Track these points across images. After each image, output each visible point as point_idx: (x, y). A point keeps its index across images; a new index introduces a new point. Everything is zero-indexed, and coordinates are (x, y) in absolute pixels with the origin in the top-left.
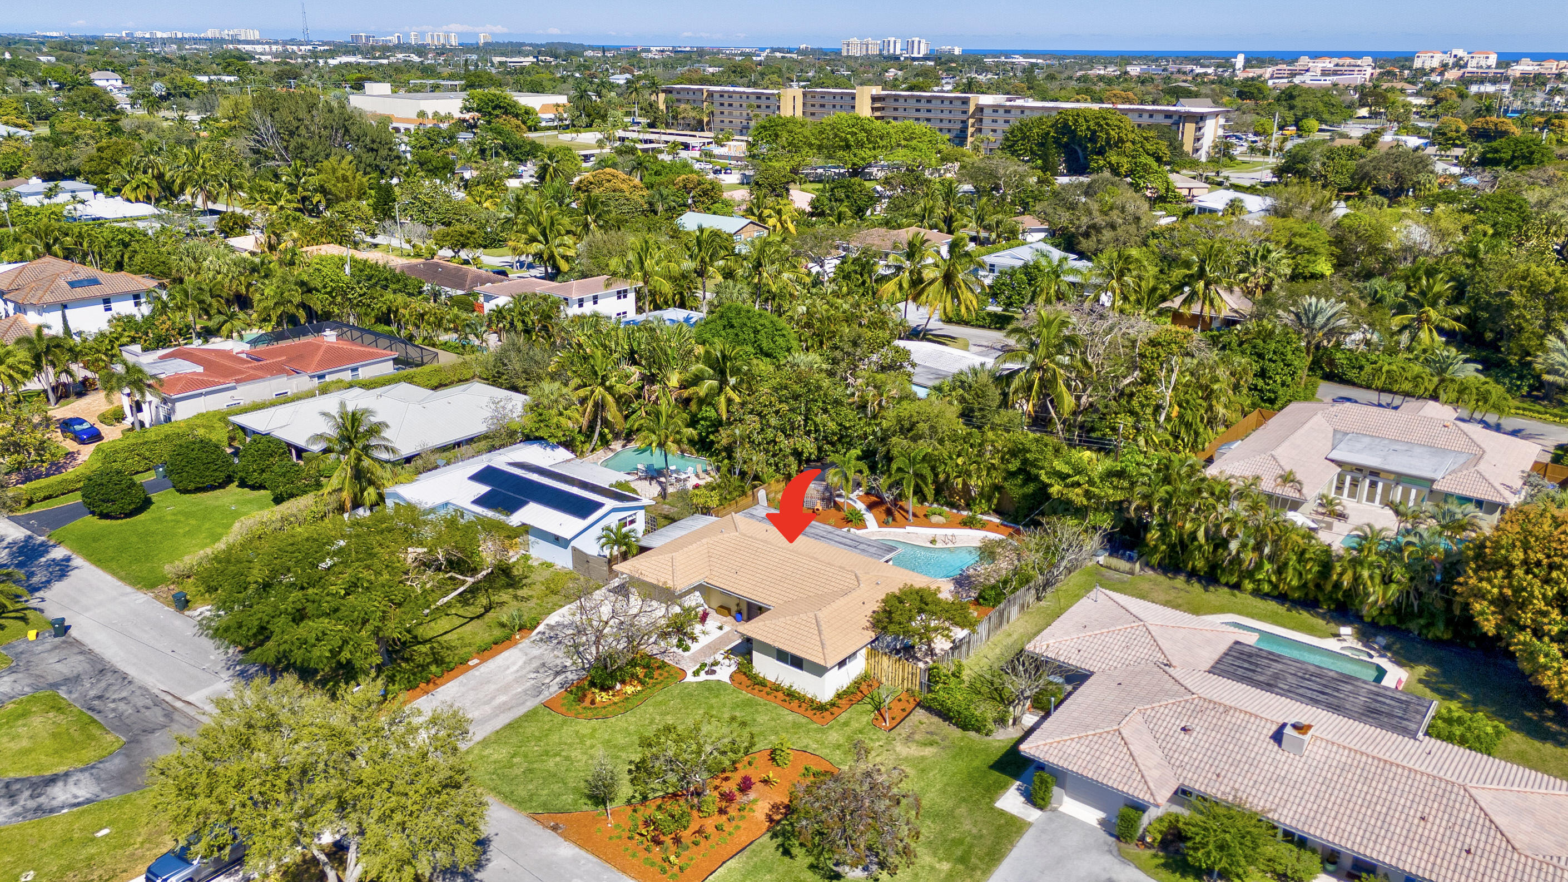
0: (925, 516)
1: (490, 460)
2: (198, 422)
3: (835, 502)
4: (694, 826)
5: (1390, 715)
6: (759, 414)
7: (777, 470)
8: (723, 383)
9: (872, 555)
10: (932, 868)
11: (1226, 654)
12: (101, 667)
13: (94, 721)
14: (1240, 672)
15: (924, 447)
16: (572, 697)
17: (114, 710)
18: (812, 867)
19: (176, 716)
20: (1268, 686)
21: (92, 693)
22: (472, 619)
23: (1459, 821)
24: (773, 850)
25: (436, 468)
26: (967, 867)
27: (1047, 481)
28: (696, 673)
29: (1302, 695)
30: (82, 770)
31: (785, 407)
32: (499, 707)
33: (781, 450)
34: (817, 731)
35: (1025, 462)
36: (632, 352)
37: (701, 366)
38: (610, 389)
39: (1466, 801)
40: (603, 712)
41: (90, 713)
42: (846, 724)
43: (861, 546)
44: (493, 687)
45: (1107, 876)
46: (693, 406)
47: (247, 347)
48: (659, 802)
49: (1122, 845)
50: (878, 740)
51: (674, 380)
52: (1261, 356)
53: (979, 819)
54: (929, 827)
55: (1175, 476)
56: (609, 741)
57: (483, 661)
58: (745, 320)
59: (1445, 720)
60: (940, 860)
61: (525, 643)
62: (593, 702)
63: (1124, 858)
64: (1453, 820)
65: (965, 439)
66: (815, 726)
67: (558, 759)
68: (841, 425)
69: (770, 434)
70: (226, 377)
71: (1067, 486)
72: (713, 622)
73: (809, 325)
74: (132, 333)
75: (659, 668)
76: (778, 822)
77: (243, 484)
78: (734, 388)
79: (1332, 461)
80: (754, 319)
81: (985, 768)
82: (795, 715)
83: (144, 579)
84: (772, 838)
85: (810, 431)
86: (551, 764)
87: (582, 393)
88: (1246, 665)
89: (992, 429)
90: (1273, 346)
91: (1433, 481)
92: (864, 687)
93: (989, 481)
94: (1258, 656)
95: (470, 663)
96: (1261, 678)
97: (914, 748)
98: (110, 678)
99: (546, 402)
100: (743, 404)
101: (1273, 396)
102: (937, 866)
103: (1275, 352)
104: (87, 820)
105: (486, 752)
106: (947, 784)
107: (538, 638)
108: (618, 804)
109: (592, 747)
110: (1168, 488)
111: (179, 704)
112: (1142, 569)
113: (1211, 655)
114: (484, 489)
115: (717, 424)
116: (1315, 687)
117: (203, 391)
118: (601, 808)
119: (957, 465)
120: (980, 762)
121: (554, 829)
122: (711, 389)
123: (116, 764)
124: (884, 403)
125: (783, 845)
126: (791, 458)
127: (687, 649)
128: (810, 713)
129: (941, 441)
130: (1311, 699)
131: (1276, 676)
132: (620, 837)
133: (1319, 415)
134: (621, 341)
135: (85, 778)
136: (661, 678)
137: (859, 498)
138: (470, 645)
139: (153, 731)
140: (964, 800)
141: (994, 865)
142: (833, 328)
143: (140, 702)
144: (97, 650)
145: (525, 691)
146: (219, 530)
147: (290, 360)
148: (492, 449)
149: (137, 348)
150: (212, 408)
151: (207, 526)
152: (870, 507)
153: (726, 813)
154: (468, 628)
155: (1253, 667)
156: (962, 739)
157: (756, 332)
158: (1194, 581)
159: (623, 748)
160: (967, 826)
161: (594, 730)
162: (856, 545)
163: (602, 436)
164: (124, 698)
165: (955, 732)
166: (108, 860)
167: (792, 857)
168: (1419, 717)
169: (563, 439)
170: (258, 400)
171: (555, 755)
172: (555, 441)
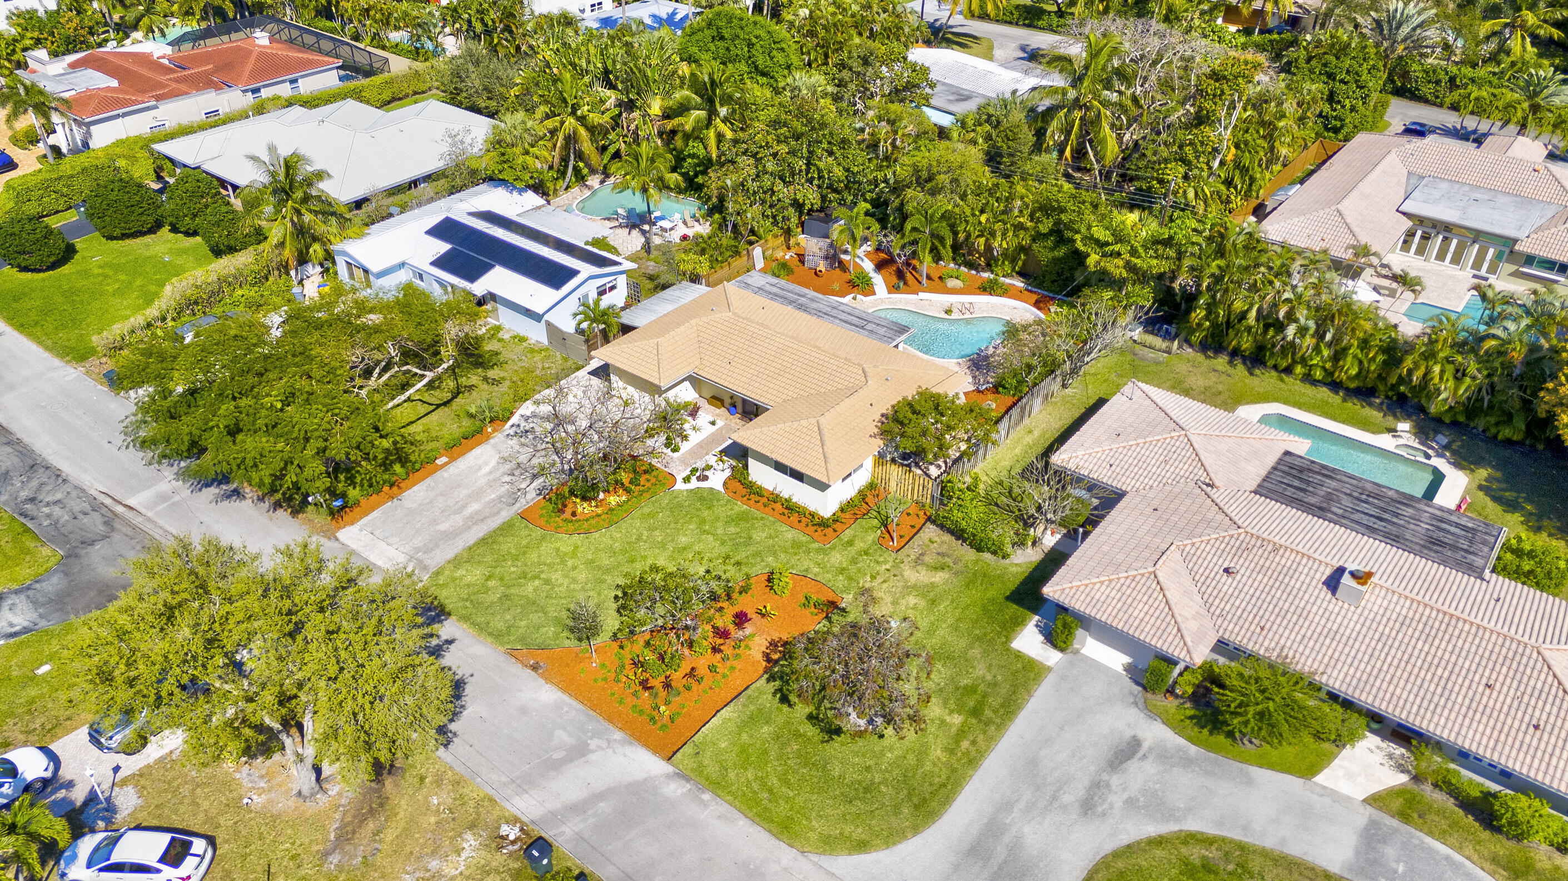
0: (940, 278)
1: (449, 209)
2: (118, 150)
3: (841, 262)
4: (686, 669)
5: (1455, 548)
6: (754, 156)
7: (775, 223)
8: (712, 113)
9: (882, 338)
10: (943, 722)
11: (1274, 468)
12: (31, 463)
13: (28, 530)
14: (1289, 492)
15: (944, 203)
16: (551, 507)
17: (48, 516)
18: (810, 717)
19: (117, 525)
20: (1320, 511)
21: (24, 494)
22: (438, 406)
23: (1529, 691)
24: (770, 697)
25: (390, 215)
26: (980, 721)
27: (1082, 248)
28: (687, 480)
29: (1357, 522)
30: (16, 592)
31: (783, 149)
32: (471, 517)
33: (779, 200)
34: (818, 551)
35: (1058, 222)
36: (607, 72)
37: (686, 93)
38: (582, 119)
39: (1539, 665)
40: (585, 525)
41: (22, 520)
42: (850, 543)
43: (870, 327)
44: (464, 492)
45: (1132, 733)
46: (678, 142)
47: (168, 50)
48: (648, 637)
49: (1149, 695)
50: (885, 562)
51: (656, 107)
52: (1331, 76)
53: (994, 662)
54: (939, 672)
55: (1229, 246)
56: (592, 561)
57: (453, 459)
58: (739, 30)
59: (1513, 551)
60: (951, 712)
61: (498, 438)
62: (574, 514)
63: (1152, 712)
64: (1522, 688)
65: (991, 192)
66: (816, 545)
67: (537, 582)
68: (848, 170)
69: (767, 183)
70: (143, 92)
71: (1104, 255)
72: (704, 417)
73: (812, 34)
74: (36, 34)
75: (645, 472)
76: (776, 662)
77: (174, 230)
78: (725, 121)
79: (1404, 214)
80: (747, 30)
81: (1001, 599)
82: (794, 531)
83: (73, 349)
84: (768, 680)
85: (813, 178)
86: (529, 588)
87: (550, 124)
88: (1296, 483)
89: (1023, 179)
90: (1347, 63)
91: (1515, 241)
92: (870, 499)
93: (1016, 241)
94: (1310, 470)
95: (438, 462)
96: (1312, 500)
97: (924, 572)
98: (41, 476)
99: (508, 139)
100: (736, 142)
101: (1338, 124)
102: (948, 719)
103: (1348, 72)
104: (25, 654)
105: (459, 573)
106: (959, 620)
107: (512, 432)
108: (603, 638)
109: (574, 568)
110: (1222, 262)
111: (119, 509)
112: (1180, 347)
113: (1256, 471)
114: (443, 247)
115: (706, 165)
116: (1373, 511)
117: (120, 112)
118: (584, 644)
119: (980, 223)
120: (998, 591)
121: (535, 668)
122: (698, 121)
123: (54, 584)
124: (898, 143)
125: (780, 690)
126: (791, 210)
127: (675, 450)
128: (811, 529)
129: (963, 197)
130: (1368, 527)
131: (1329, 497)
132: (605, 679)
133: (1393, 155)
134: (592, 59)
135: (20, 601)
136: (648, 485)
137: (868, 254)
138: (437, 439)
139: (92, 543)
140: (978, 639)
141: (1011, 720)
142: (840, 37)
143: (78, 506)
144: (27, 439)
145: (500, 498)
146: (153, 288)
147: (217, 70)
148: (453, 190)
149: (42, 54)
150: (133, 133)
151: (138, 282)
152: (880, 266)
153: (720, 651)
154: (434, 417)
155: (1303, 486)
156: (976, 562)
157: (751, 45)
158: (1238, 361)
159: (607, 571)
160: (980, 670)
161: (576, 547)
162: (862, 323)
163: (577, 171)
164: (58, 501)
165: (969, 554)
166: (50, 705)
167: (790, 706)
168: (1486, 549)
169: (531, 182)
170: (185, 121)
171: (536, 577)
172: (522, 185)
